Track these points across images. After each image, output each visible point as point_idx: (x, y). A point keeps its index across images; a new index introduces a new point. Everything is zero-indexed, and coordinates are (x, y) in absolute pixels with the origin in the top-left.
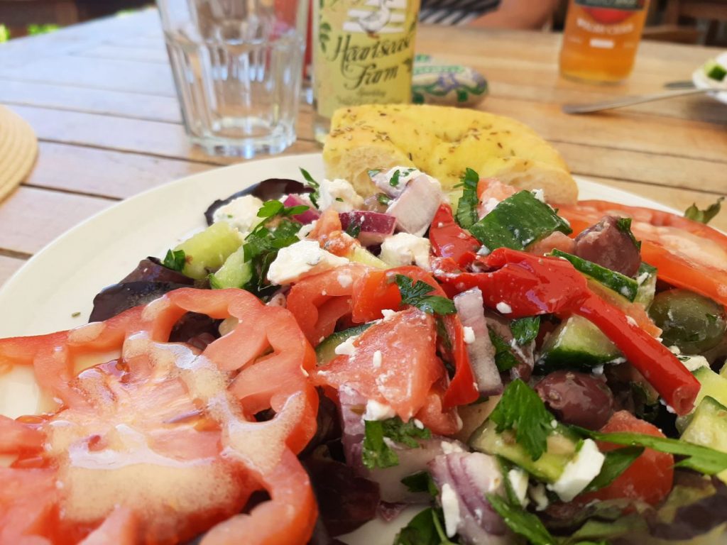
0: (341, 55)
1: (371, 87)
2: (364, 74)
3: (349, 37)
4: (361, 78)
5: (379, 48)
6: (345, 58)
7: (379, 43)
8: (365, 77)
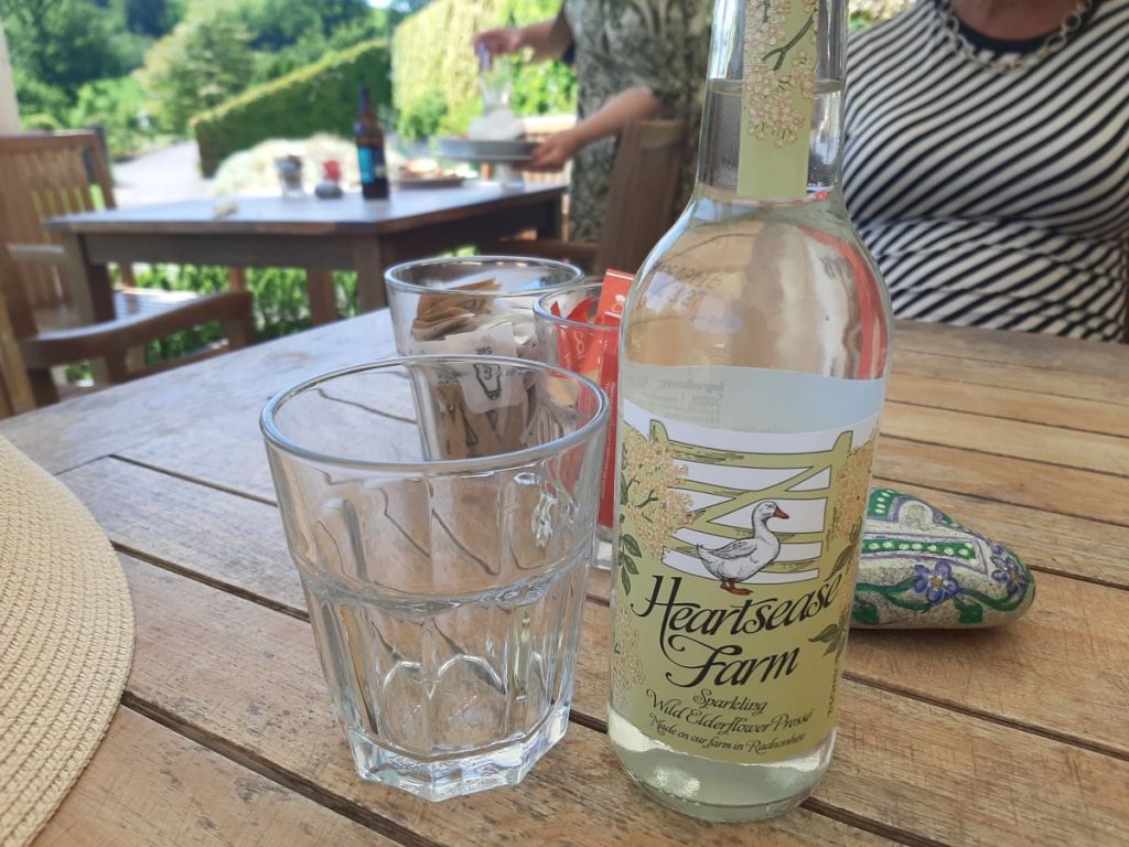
0: (659, 611)
1: (728, 692)
2: (710, 662)
3: (678, 581)
4: (706, 668)
5: (751, 614)
6: (669, 622)
7: (748, 603)
8: (714, 671)
